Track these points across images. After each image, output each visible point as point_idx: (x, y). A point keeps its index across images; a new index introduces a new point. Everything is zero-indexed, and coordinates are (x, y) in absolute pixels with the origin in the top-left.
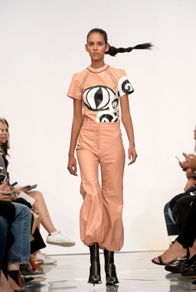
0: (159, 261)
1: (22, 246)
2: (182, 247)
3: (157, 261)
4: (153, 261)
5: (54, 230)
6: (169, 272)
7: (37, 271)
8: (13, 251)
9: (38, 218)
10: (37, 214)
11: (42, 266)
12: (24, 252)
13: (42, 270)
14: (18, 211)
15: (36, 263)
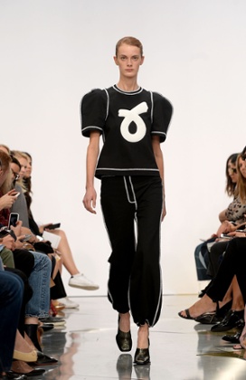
0: (187, 315)
1: (41, 299)
2: (211, 300)
3: (185, 314)
4: (180, 314)
5: (77, 272)
6: (198, 323)
7: (57, 316)
8: (31, 303)
9: (60, 261)
10: (59, 255)
11: (63, 311)
12: (43, 305)
13: (63, 314)
14: (37, 261)
15: (58, 307)
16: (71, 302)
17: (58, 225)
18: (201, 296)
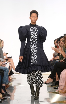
11: (12, 80)
15: (11, 79)
16: (14, 77)
17: (11, 57)
18: (48, 77)
